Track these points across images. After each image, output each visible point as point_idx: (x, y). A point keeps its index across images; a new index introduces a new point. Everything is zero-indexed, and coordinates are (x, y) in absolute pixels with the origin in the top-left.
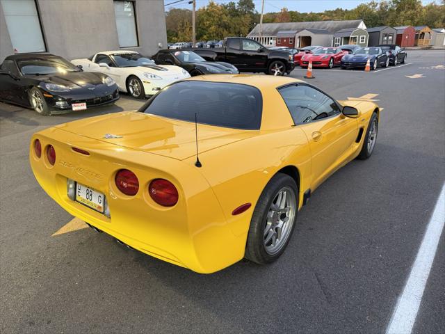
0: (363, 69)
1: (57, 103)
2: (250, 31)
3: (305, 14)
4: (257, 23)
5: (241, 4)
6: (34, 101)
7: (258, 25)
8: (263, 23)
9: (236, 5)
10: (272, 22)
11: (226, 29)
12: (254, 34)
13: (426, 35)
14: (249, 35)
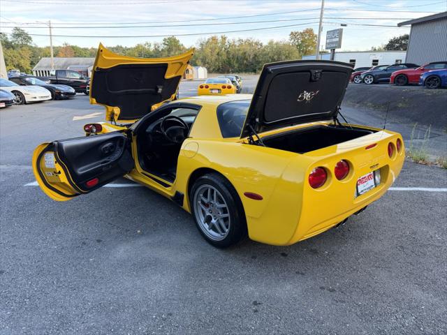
9: (10, 37)
12: (41, 67)
13: (190, 71)
14: (35, 68)
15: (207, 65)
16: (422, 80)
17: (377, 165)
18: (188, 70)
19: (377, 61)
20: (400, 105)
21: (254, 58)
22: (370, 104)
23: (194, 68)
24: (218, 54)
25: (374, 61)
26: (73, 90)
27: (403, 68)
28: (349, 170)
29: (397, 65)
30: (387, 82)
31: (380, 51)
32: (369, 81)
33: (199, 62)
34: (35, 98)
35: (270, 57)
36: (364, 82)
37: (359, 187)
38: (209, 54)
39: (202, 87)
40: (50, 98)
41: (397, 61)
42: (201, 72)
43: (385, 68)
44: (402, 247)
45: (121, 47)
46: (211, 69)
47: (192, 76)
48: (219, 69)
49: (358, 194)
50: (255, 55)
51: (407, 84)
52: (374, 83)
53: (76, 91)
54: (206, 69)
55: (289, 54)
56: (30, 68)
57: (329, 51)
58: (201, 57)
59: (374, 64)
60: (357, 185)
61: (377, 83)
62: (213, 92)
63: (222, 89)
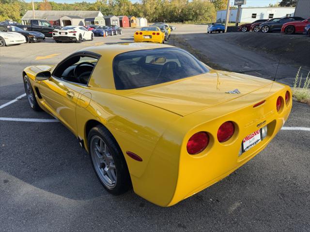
4: (27, 10)
10: (37, 10)
12: (27, 17)
13: (134, 21)
14: (23, 18)
15: (147, 16)
16: (305, 30)
17: (265, 121)
18: (132, 20)
19: (273, 15)
20: (288, 49)
21: (182, 11)
22: (265, 48)
23: (137, 19)
24: (155, 8)
25: (270, 15)
26: (43, 35)
27: (292, 20)
28: (234, 130)
29: (287, 18)
30: (279, 31)
31: (275, 7)
32: (265, 30)
33: (141, 14)
34: (13, 41)
35: (194, 11)
36: (262, 31)
37: (244, 144)
38: (149, 8)
39: (137, 33)
40: (25, 41)
41: (287, 15)
42: (143, 22)
43: (278, 20)
44: (282, 194)
45: (86, 3)
46: (151, 20)
47: (136, 24)
48: (156, 19)
49: (243, 151)
50: (183, 9)
51: (294, 33)
52: (269, 32)
53: (46, 36)
54: (146, 20)
55: (207, 9)
56: (20, 18)
57: (237, 6)
58: (143, 11)
59: (270, 17)
60: (243, 142)
61: (272, 32)
62: (146, 37)
63: (153, 35)
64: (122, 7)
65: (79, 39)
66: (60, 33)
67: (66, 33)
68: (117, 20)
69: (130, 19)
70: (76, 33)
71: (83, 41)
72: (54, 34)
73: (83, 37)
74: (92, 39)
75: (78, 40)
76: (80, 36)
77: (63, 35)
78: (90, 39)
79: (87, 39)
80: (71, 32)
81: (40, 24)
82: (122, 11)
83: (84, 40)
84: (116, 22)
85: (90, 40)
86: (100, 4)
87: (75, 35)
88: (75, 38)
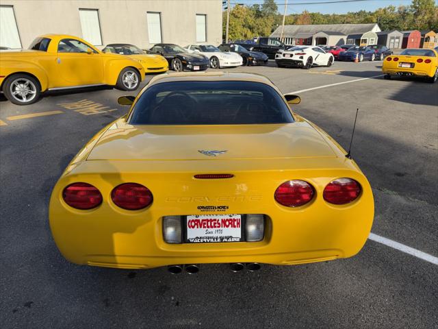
0: (353, 61)
1: (188, 66)
2: (272, 31)
3: (327, 16)
4: (279, 25)
5: (265, 6)
6: (175, 66)
7: (280, 26)
8: (285, 24)
9: (261, 7)
10: (293, 24)
11: (250, 29)
13: (432, 38)
18: (428, 37)
26: (265, 57)
28: (152, 200)
39: (389, 59)
40: (241, 64)
45: (364, 12)
49: (186, 240)
53: (269, 58)
62: (403, 66)
63: (416, 63)
64: (420, 17)
65: (307, 64)
66: (284, 55)
67: (292, 55)
68: (398, 38)
69: (423, 35)
70: (304, 56)
71: (312, 67)
72: (277, 56)
73: (314, 62)
74: (329, 64)
75: (305, 64)
76: (310, 59)
77: (287, 57)
78: (326, 64)
79: (320, 64)
80: (298, 54)
81: (269, 43)
82: (418, 23)
83: (316, 66)
84: (397, 40)
85: (325, 66)
86: (382, 13)
87: (302, 58)
88: (301, 62)
